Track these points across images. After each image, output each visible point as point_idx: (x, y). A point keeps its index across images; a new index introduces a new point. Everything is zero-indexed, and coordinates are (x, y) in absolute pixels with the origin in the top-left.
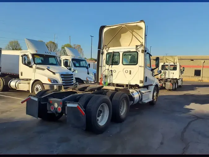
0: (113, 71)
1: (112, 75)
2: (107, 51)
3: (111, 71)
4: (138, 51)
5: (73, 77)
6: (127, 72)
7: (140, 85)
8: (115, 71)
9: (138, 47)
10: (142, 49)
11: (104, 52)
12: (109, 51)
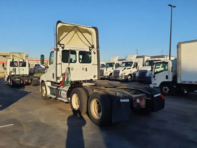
0: (70, 69)
1: (70, 73)
2: (63, 48)
4: (91, 52)
6: (83, 69)
7: (94, 79)
8: (73, 69)
9: (91, 48)
10: (93, 50)
11: (59, 48)
12: (65, 49)
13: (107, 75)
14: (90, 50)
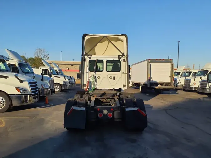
0: (97, 78)
1: (96, 81)
2: (90, 58)
3: (95, 77)
4: (120, 60)
5: (37, 85)
6: (111, 78)
7: (123, 89)
8: (99, 77)
9: (120, 57)
10: (123, 58)
11: (86, 59)
12: (92, 59)
13: (195, 86)
14: (119, 58)
